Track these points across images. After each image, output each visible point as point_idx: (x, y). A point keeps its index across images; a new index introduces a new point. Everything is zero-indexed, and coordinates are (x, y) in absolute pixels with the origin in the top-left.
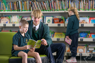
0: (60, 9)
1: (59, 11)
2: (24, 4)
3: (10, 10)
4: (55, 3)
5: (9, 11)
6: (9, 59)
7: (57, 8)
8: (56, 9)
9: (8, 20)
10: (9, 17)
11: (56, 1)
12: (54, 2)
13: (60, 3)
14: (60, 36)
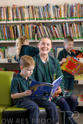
0: (79, 37)
1: (77, 39)
2: (24, 29)
3: (3, 38)
4: (71, 28)
5: (3, 40)
6: (3, 112)
7: (74, 34)
8: (73, 36)
9: (1, 54)
10: (2, 49)
11: (72, 25)
12: (69, 25)
13: (78, 28)
14: (78, 77)
